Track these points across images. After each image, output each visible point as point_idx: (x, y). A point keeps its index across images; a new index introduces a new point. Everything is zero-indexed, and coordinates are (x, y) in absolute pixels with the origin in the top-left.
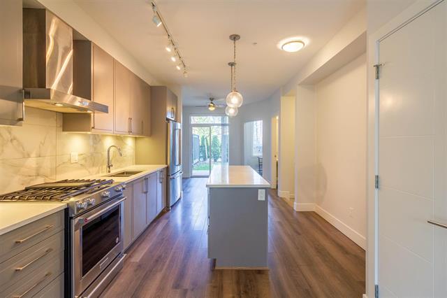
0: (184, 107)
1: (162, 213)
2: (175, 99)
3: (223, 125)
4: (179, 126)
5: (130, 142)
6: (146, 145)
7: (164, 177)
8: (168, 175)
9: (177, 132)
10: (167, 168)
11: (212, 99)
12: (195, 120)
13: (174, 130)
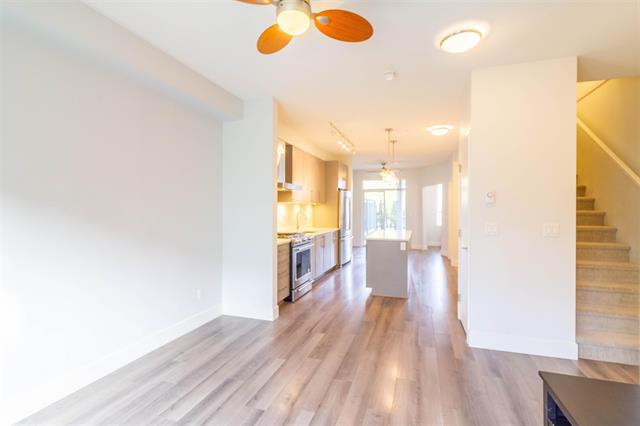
0: (355, 172)
1: (334, 269)
2: (346, 168)
3: (400, 190)
4: (349, 194)
5: (309, 209)
6: (322, 210)
7: (336, 238)
8: (339, 238)
9: (347, 200)
10: (339, 232)
11: (384, 164)
12: (367, 184)
13: (345, 198)
